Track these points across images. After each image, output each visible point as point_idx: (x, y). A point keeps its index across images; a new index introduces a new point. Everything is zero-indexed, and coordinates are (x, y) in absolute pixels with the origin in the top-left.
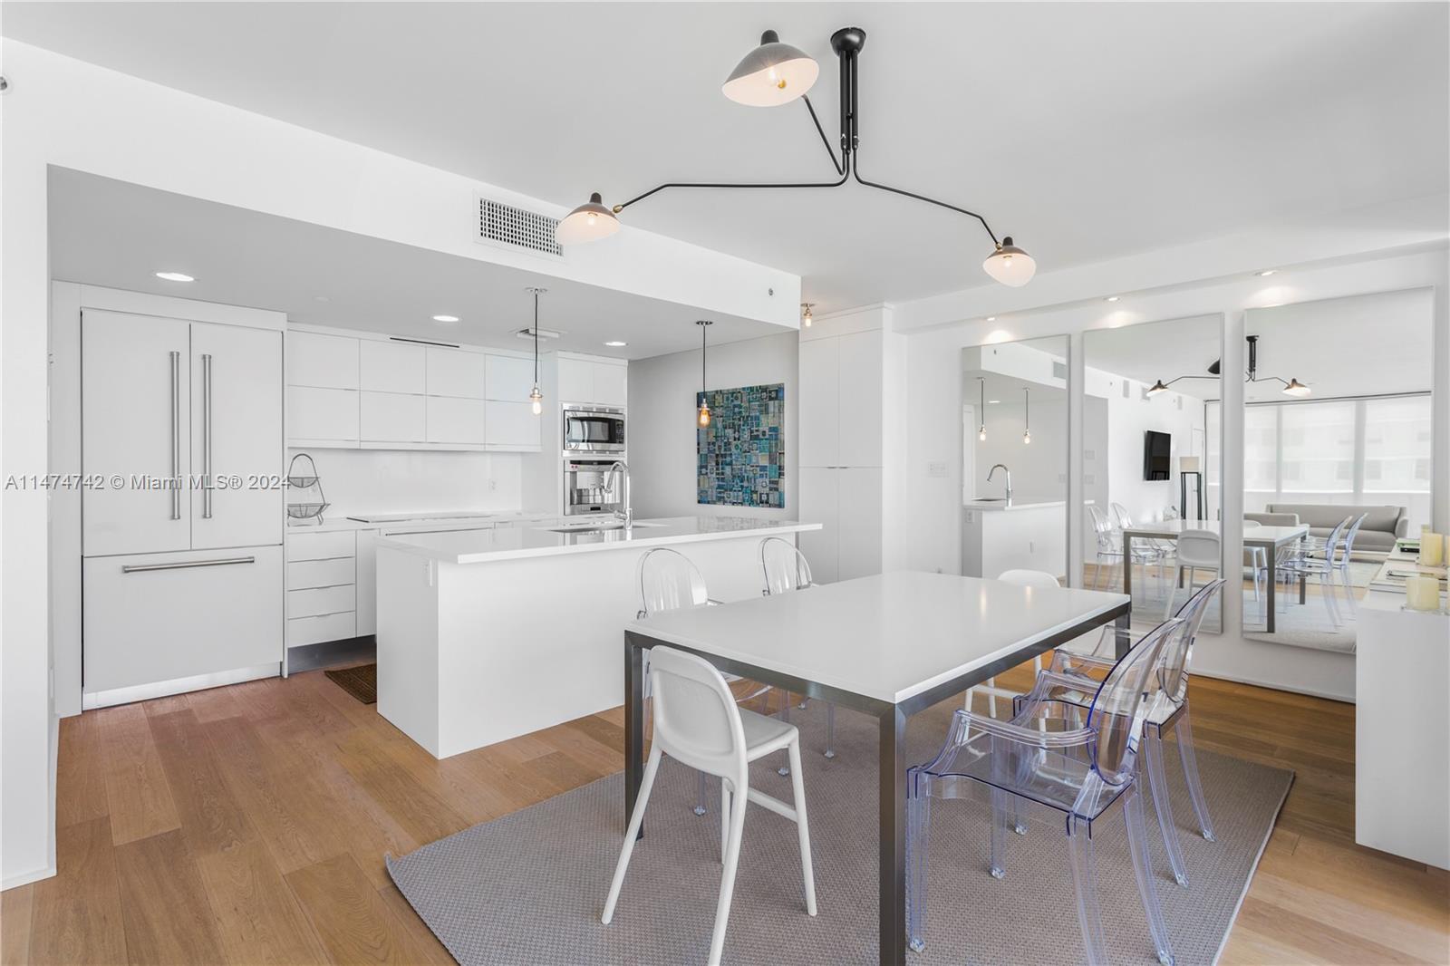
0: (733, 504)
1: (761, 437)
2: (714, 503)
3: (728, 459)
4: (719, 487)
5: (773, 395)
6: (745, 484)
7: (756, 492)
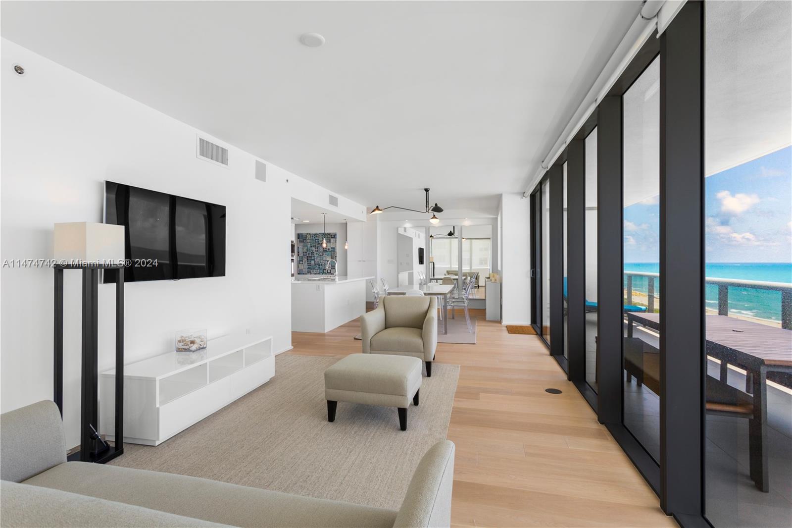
0: (315, 274)
1: (327, 250)
2: (306, 274)
3: (313, 258)
4: (308, 268)
5: (333, 236)
6: (321, 267)
7: (325, 270)
